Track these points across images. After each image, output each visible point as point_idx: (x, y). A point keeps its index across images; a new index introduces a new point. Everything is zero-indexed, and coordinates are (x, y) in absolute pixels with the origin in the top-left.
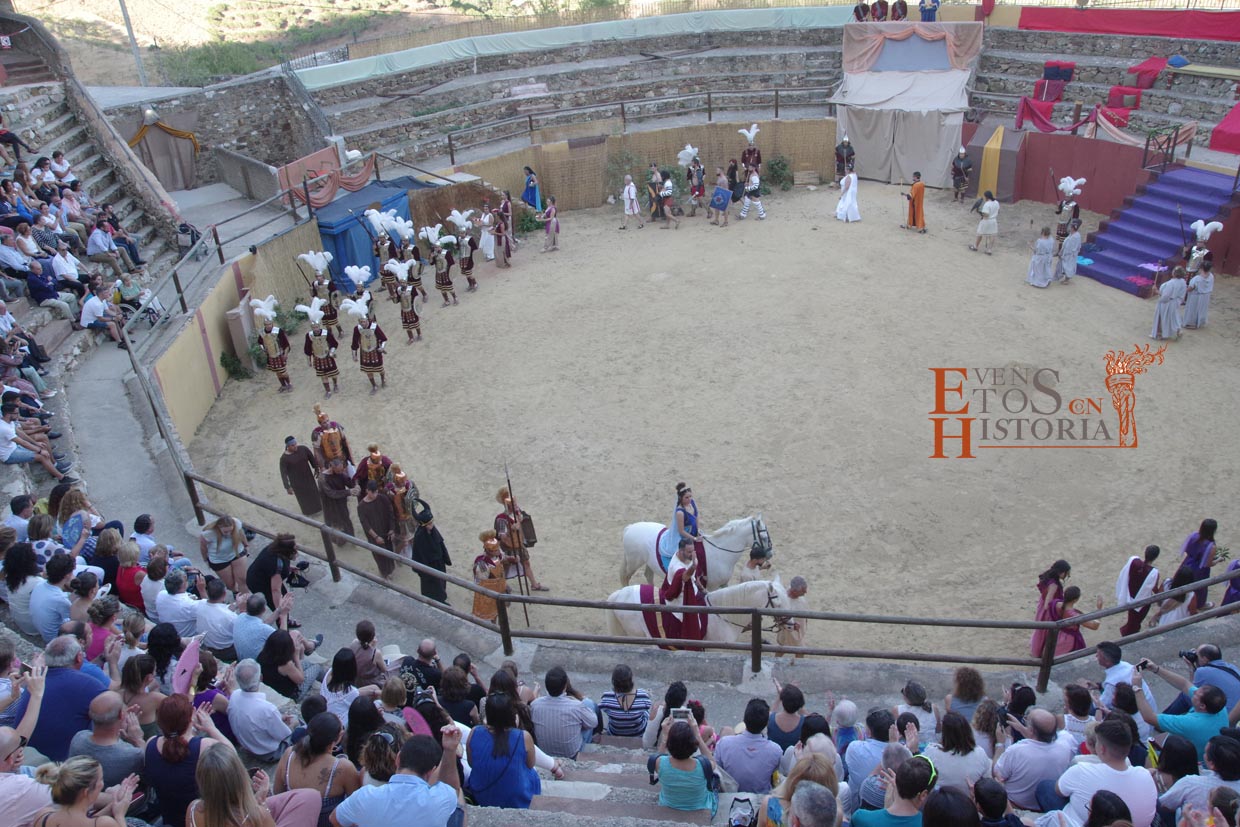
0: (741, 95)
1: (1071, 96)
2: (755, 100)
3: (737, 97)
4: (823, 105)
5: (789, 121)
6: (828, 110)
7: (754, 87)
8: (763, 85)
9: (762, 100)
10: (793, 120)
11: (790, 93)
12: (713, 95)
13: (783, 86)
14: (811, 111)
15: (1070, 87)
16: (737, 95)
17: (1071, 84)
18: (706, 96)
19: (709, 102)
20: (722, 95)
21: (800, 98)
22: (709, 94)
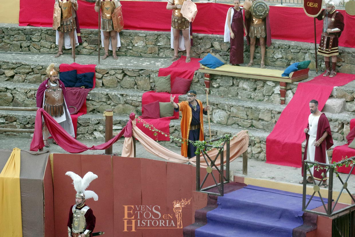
1: (97, 106)
15: (94, 95)
17: (95, 91)
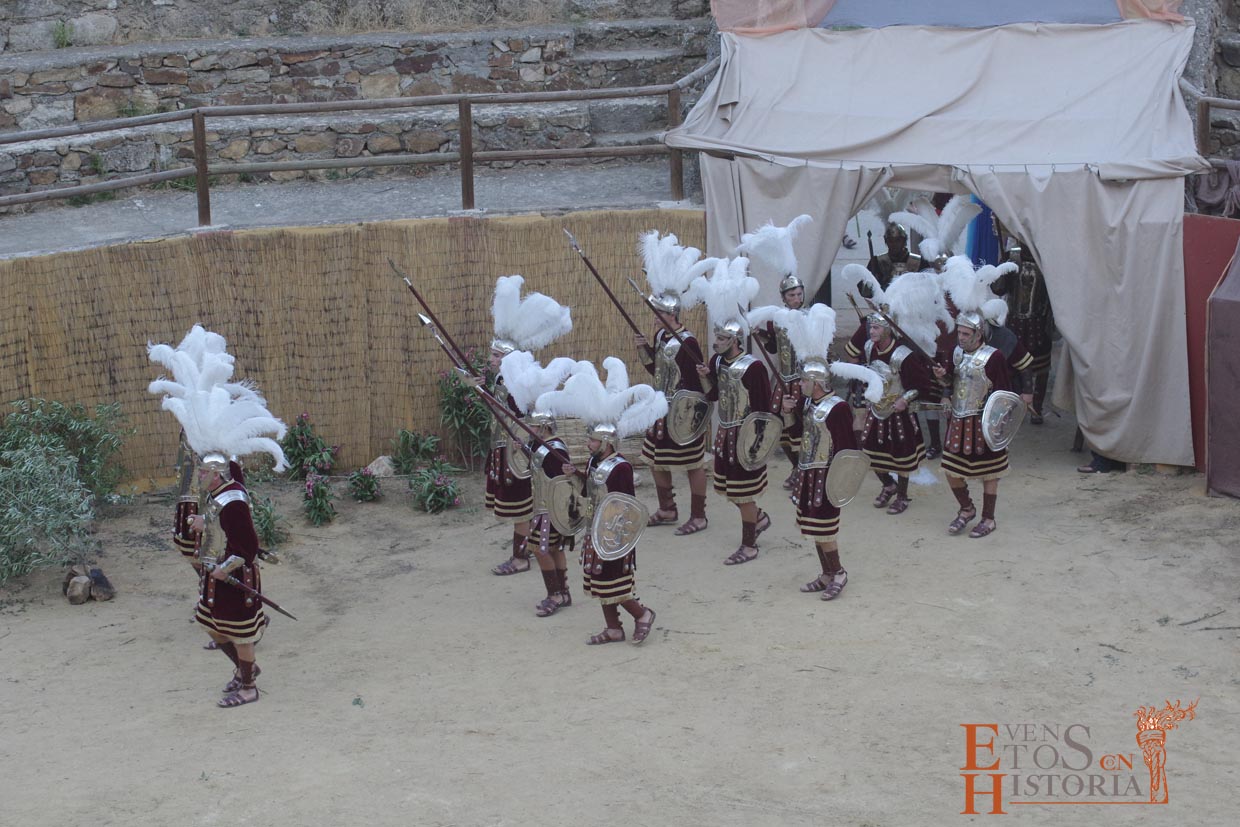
0: (323, 121)
2: (378, 142)
3: (306, 130)
4: (646, 155)
5: (519, 220)
6: (666, 177)
7: (373, 89)
8: (408, 81)
9: (406, 138)
10: (534, 217)
11: (513, 109)
12: (211, 124)
13: (487, 84)
14: (598, 178)
16: (307, 121)
18: (187, 127)
19: (198, 149)
20: (248, 122)
21: (553, 131)
22: (198, 120)
